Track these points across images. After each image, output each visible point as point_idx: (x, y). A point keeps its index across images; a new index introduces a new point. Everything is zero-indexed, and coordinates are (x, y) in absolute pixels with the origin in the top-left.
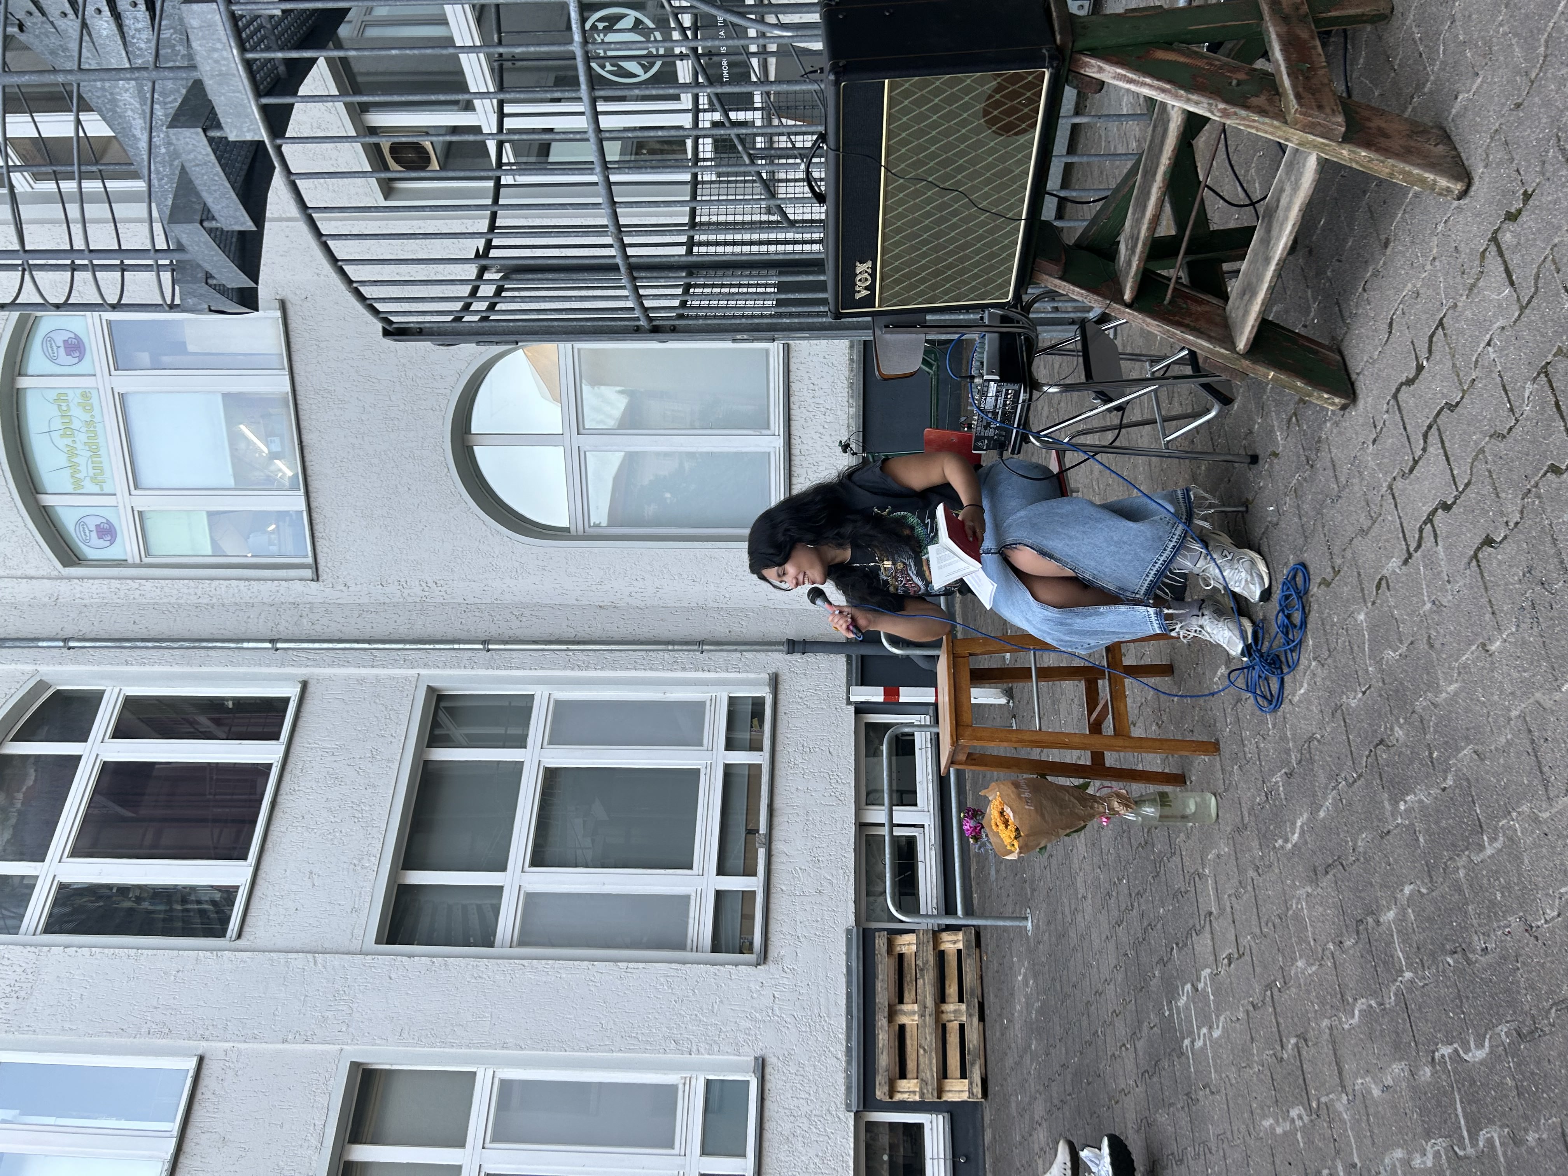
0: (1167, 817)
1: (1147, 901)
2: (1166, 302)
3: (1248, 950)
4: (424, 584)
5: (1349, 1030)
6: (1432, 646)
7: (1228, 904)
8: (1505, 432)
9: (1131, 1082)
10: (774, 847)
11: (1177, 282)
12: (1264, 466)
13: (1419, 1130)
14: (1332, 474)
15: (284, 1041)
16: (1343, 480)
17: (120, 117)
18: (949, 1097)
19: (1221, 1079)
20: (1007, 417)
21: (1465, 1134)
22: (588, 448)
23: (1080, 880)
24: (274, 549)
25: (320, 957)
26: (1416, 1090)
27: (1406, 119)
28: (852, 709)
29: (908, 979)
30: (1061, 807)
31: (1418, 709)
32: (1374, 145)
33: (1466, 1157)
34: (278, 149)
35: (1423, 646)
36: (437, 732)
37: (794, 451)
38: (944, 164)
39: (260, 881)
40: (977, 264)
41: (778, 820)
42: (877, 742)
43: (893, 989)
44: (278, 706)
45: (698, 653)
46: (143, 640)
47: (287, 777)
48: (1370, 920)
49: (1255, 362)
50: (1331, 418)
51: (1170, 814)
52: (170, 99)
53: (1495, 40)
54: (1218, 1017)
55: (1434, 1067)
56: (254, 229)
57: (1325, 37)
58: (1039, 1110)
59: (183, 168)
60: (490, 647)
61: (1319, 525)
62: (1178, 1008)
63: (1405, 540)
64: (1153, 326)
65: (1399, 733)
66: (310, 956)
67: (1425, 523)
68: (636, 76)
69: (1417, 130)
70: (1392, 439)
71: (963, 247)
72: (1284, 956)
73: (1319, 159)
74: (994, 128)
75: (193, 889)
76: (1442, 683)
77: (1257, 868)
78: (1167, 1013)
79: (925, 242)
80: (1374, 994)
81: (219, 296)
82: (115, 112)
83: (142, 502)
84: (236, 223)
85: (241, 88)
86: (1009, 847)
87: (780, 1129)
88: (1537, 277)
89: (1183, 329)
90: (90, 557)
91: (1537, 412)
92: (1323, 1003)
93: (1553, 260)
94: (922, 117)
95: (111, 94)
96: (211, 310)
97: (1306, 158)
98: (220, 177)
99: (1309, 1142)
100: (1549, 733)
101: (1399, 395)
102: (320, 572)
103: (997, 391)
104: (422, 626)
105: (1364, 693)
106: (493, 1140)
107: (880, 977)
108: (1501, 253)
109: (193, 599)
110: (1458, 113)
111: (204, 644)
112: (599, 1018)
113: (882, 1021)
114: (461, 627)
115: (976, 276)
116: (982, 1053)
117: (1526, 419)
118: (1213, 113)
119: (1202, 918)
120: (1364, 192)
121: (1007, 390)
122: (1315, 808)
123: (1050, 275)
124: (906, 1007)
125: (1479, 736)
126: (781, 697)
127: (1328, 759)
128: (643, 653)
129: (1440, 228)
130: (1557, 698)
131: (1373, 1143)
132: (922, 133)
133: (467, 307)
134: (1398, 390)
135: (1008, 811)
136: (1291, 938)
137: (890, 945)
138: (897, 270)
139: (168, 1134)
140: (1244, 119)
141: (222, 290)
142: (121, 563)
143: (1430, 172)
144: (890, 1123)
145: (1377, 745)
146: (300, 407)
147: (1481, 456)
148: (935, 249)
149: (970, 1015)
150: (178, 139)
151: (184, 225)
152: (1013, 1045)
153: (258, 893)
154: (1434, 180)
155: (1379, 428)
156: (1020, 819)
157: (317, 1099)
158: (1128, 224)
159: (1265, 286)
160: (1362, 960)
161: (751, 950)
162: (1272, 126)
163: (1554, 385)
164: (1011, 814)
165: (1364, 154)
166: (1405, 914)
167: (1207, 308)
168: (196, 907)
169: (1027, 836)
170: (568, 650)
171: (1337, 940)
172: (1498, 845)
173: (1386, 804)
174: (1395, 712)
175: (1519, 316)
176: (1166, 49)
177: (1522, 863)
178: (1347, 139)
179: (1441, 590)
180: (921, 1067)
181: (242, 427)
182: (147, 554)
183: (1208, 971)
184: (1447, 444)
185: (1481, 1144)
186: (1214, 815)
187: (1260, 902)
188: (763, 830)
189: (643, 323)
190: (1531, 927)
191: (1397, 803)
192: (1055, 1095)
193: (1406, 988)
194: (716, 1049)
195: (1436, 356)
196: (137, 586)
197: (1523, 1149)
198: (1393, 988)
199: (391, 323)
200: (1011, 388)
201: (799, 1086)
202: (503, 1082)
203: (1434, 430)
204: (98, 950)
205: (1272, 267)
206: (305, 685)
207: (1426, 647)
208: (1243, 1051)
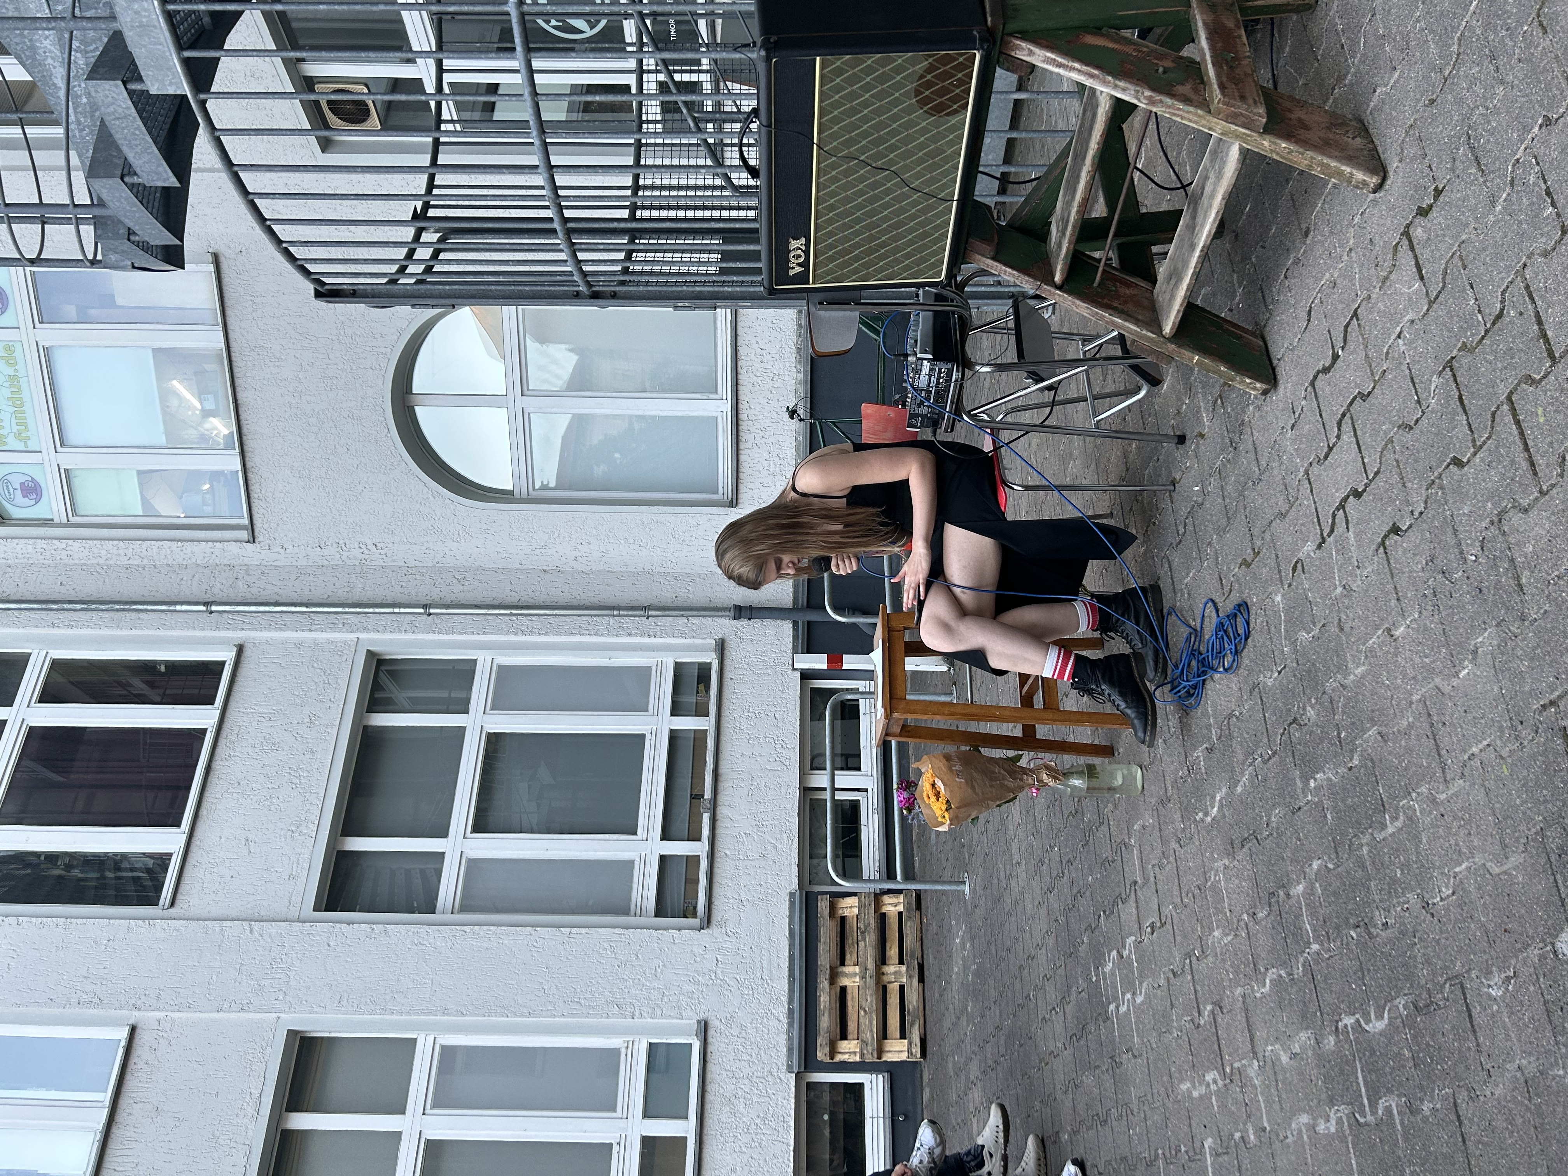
0: (1094, 789)
1: (1077, 869)
2: (1095, 285)
3: (1169, 919)
4: (363, 547)
5: (1261, 998)
6: (1342, 629)
7: (1152, 874)
8: (1412, 424)
9: (1060, 1045)
10: (718, 812)
11: (1106, 264)
12: (1191, 446)
13: (1324, 1096)
14: (1253, 457)
15: (220, 1010)
16: (1263, 463)
17: (40, 64)
18: (889, 1057)
19: (1143, 1043)
20: (941, 396)
21: (1366, 1101)
22: (531, 410)
23: (1014, 846)
24: (208, 509)
25: (256, 926)
26: (1321, 1058)
27: (1326, 111)
28: (798, 674)
29: (850, 941)
30: (991, 780)
31: (1329, 690)
32: (1294, 136)
33: (1366, 1124)
34: (203, 104)
35: (1333, 628)
36: (379, 695)
37: (741, 416)
38: (877, 143)
39: (193, 848)
40: (910, 243)
41: (724, 785)
42: (822, 707)
43: (835, 951)
44: (213, 670)
45: (644, 619)
46: (70, 602)
47: (222, 742)
48: (1281, 893)
49: (1180, 346)
50: (1253, 402)
51: (1097, 786)
52: (91, 48)
53: (1412, 35)
54: (1141, 984)
55: (1337, 1036)
56: (178, 185)
57: (1250, 27)
58: (974, 1070)
59: (102, 121)
60: (432, 611)
61: (1241, 505)
62: (1104, 973)
63: (1319, 524)
64: (1081, 309)
65: (1311, 712)
66: (245, 924)
67: (1338, 509)
68: (583, 32)
69: (1337, 122)
70: (1308, 426)
71: (897, 226)
72: (1202, 927)
73: (1241, 148)
74: (925, 108)
75: (124, 856)
76: (1350, 665)
77: (1179, 841)
78: (1094, 979)
79: (858, 220)
80: (1284, 965)
81: (142, 252)
82: (35, 59)
83: (68, 459)
84: (158, 179)
85: (162, 40)
86: (940, 819)
87: (722, 1091)
88: (1445, 273)
89: (1111, 312)
90: (15, 516)
91: (1441, 405)
92: (1237, 972)
93: (1460, 257)
94: (853, 96)
95: (30, 41)
96: (134, 267)
97: (1229, 148)
98: (141, 131)
99: (1223, 1106)
100: (1447, 717)
101: (1316, 383)
102: (256, 534)
103: (930, 370)
104: (361, 590)
105: (1280, 673)
106: (434, 1107)
107: (822, 940)
108: (1412, 248)
109: (124, 561)
110: (1376, 106)
111: (135, 607)
112: (541, 984)
113: (823, 984)
114: (402, 590)
115: (908, 256)
116: (921, 1014)
117: (1432, 412)
118: (1139, 100)
119: (1128, 887)
120: (1287, 181)
121: (940, 369)
122: (1233, 783)
123: (983, 255)
124: (847, 969)
125: (1383, 718)
126: (728, 662)
127: (1246, 736)
128: (588, 618)
129: (1356, 220)
130: (1455, 684)
131: (1282, 1109)
132: (854, 111)
133: (402, 270)
134: (1315, 377)
135: (939, 784)
136: (1208, 909)
137: (833, 908)
138: (831, 247)
139: (100, 1104)
140: (1169, 107)
141: (145, 247)
142: (47, 523)
143: (1347, 165)
144: (832, 1084)
145: (1291, 724)
146: (234, 364)
147: (1389, 446)
148: (869, 228)
149: (910, 977)
150: (96, 92)
151: (104, 180)
152: (951, 1006)
153: (191, 860)
154: (1351, 173)
155: (1297, 414)
156: (951, 791)
157: (254, 1067)
158: (1059, 205)
159: (1191, 271)
160: (1274, 931)
161: (694, 915)
162: (1196, 114)
163: (1458, 379)
164: (942, 787)
165: (1284, 145)
166: (1313, 888)
167: (1135, 292)
168: (130, 874)
169: (957, 808)
170: (511, 614)
171: (1251, 911)
172: (1399, 824)
173: (1298, 781)
174: (1308, 691)
175: (1428, 310)
176: (1095, 34)
177: (1420, 842)
178: (1267, 130)
179: (1351, 575)
180: (862, 1027)
181: (175, 383)
182: (75, 513)
183: (1133, 938)
184: (1359, 433)
185: (1380, 1112)
186: (1140, 787)
187: (1181, 873)
188: (708, 795)
189: (582, 288)
190: (1428, 904)
191: (1308, 780)
192: (989, 1056)
193: (1313, 959)
194: (659, 1012)
195: (1351, 346)
196: (64, 546)
197: (1419, 1117)
198: (1301, 960)
199: (325, 284)
200: (945, 367)
201: (741, 1048)
202: (444, 1048)
203: (1347, 418)
204: (25, 919)
205: (1197, 253)
206: (240, 649)
207: (1337, 630)
208: (1163, 1016)
